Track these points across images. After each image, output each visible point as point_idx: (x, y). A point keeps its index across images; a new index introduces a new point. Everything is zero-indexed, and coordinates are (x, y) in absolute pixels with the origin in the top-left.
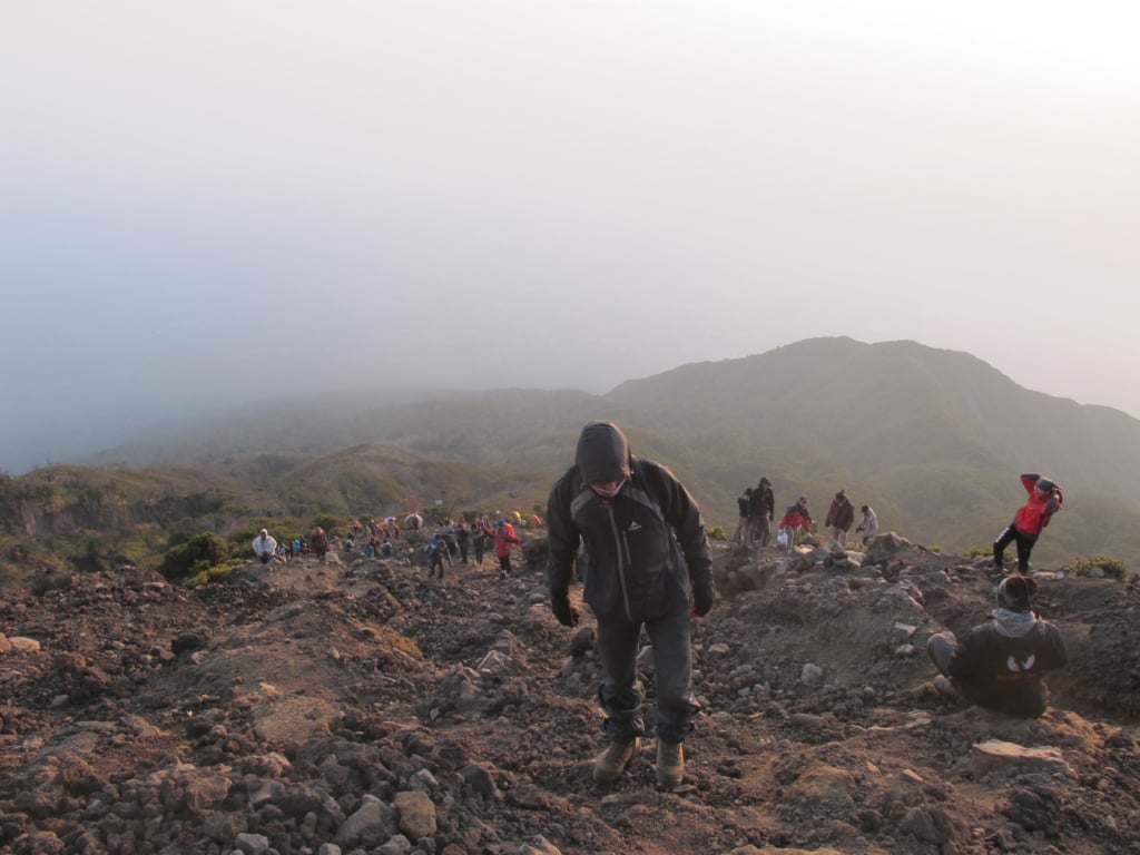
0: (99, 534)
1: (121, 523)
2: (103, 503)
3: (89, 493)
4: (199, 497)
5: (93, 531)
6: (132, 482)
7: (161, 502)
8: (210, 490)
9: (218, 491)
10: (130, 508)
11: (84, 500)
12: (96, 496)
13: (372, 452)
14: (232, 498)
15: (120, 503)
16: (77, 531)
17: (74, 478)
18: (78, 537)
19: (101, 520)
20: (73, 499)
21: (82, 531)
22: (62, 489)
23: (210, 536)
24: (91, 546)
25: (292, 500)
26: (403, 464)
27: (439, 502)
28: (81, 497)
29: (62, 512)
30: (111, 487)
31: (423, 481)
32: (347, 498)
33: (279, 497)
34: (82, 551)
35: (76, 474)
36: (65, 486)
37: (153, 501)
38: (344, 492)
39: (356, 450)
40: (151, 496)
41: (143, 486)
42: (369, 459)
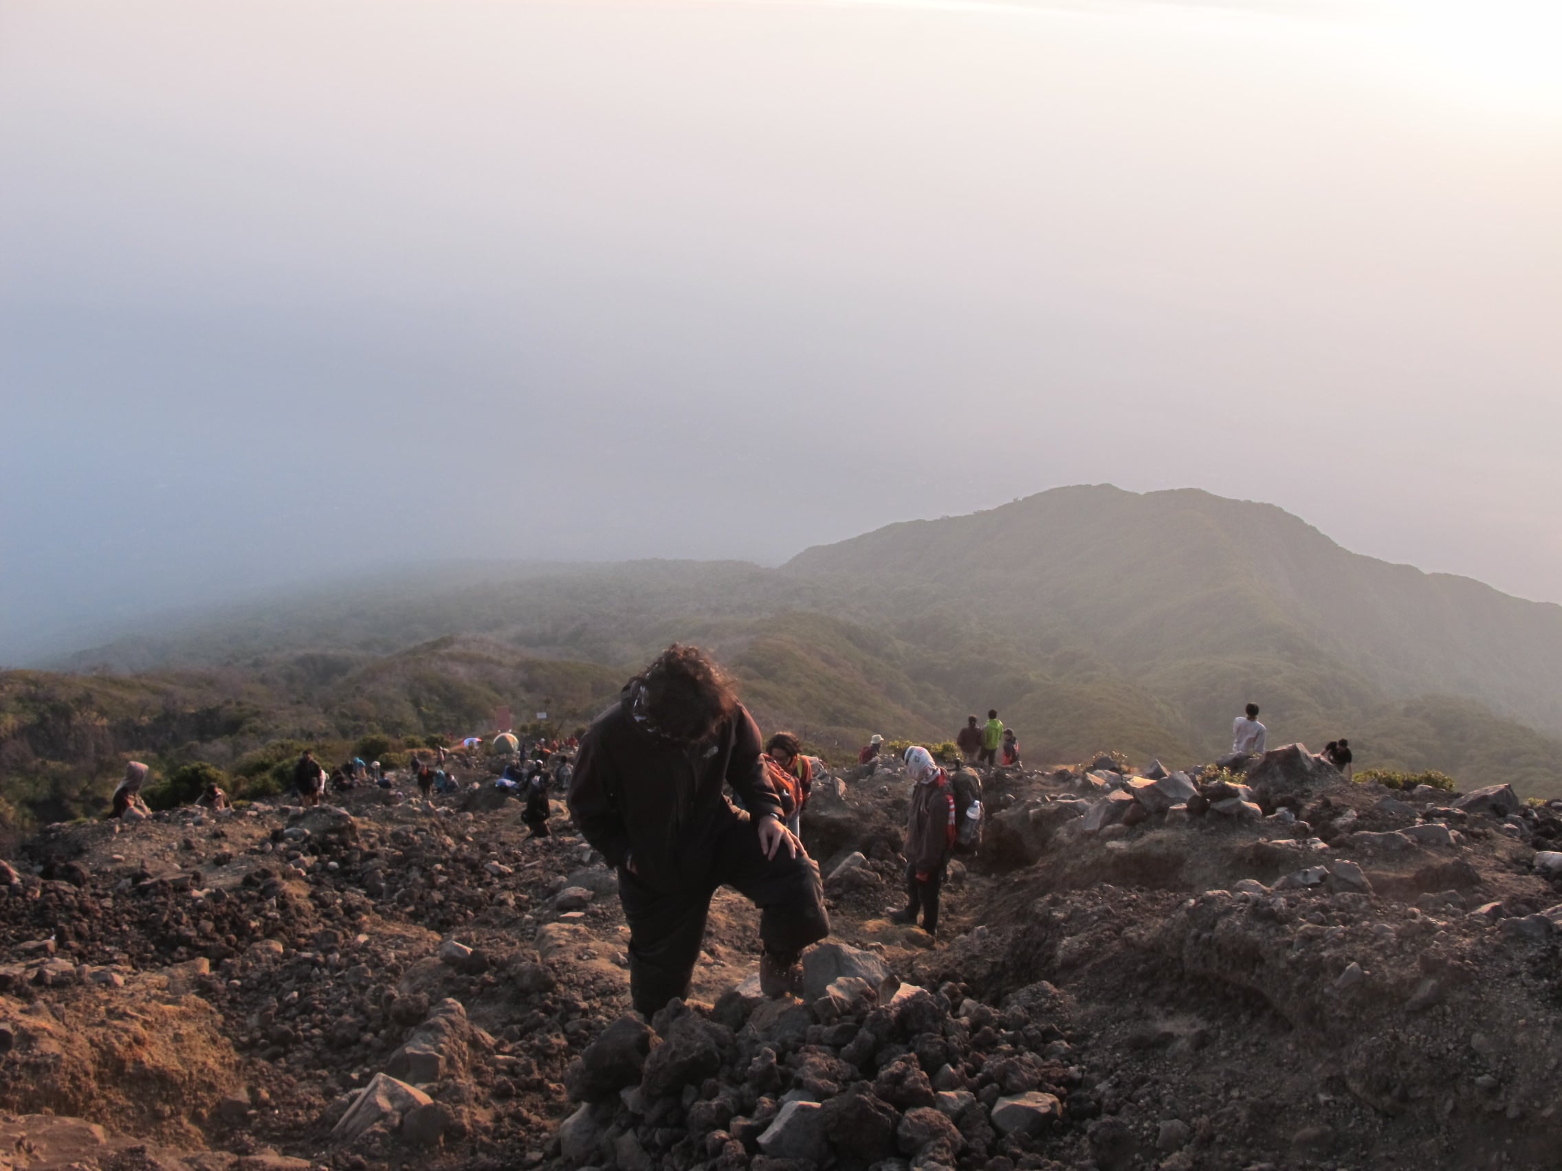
0: (68, 767)
1: (99, 750)
2: (74, 723)
3: (54, 710)
4: (211, 713)
5: (60, 763)
6: (114, 692)
7: (157, 720)
8: (228, 702)
9: (239, 704)
10: (113, 730)
11: (46, 720)
12: (63, 712)
13: (457, 648)
14: (257, 714)
15: (98, 723)
16: (36, 762)
17: (32, 688)
18: (37, 771)
19: (71, 747)
20: (30, 718)
21: (44, 763)
22: (14, 703)
23: (203, 767)
24: (56, 784)
25: (344, 715)
26: (500, 664)
27: (542, 716)
28: (41, 715)
29: (15, 737)
30: (85, 701)
31: (530, 686)
32: (420, 713)
33: (325, 711)
34: (44, 792)
35: (35, 683)
36: (19, 699)
37: (145, 720)
38: (416, 703)
39: (435, 645)
40: (142, 713)
41: (133, 698)
42: (453, 658)
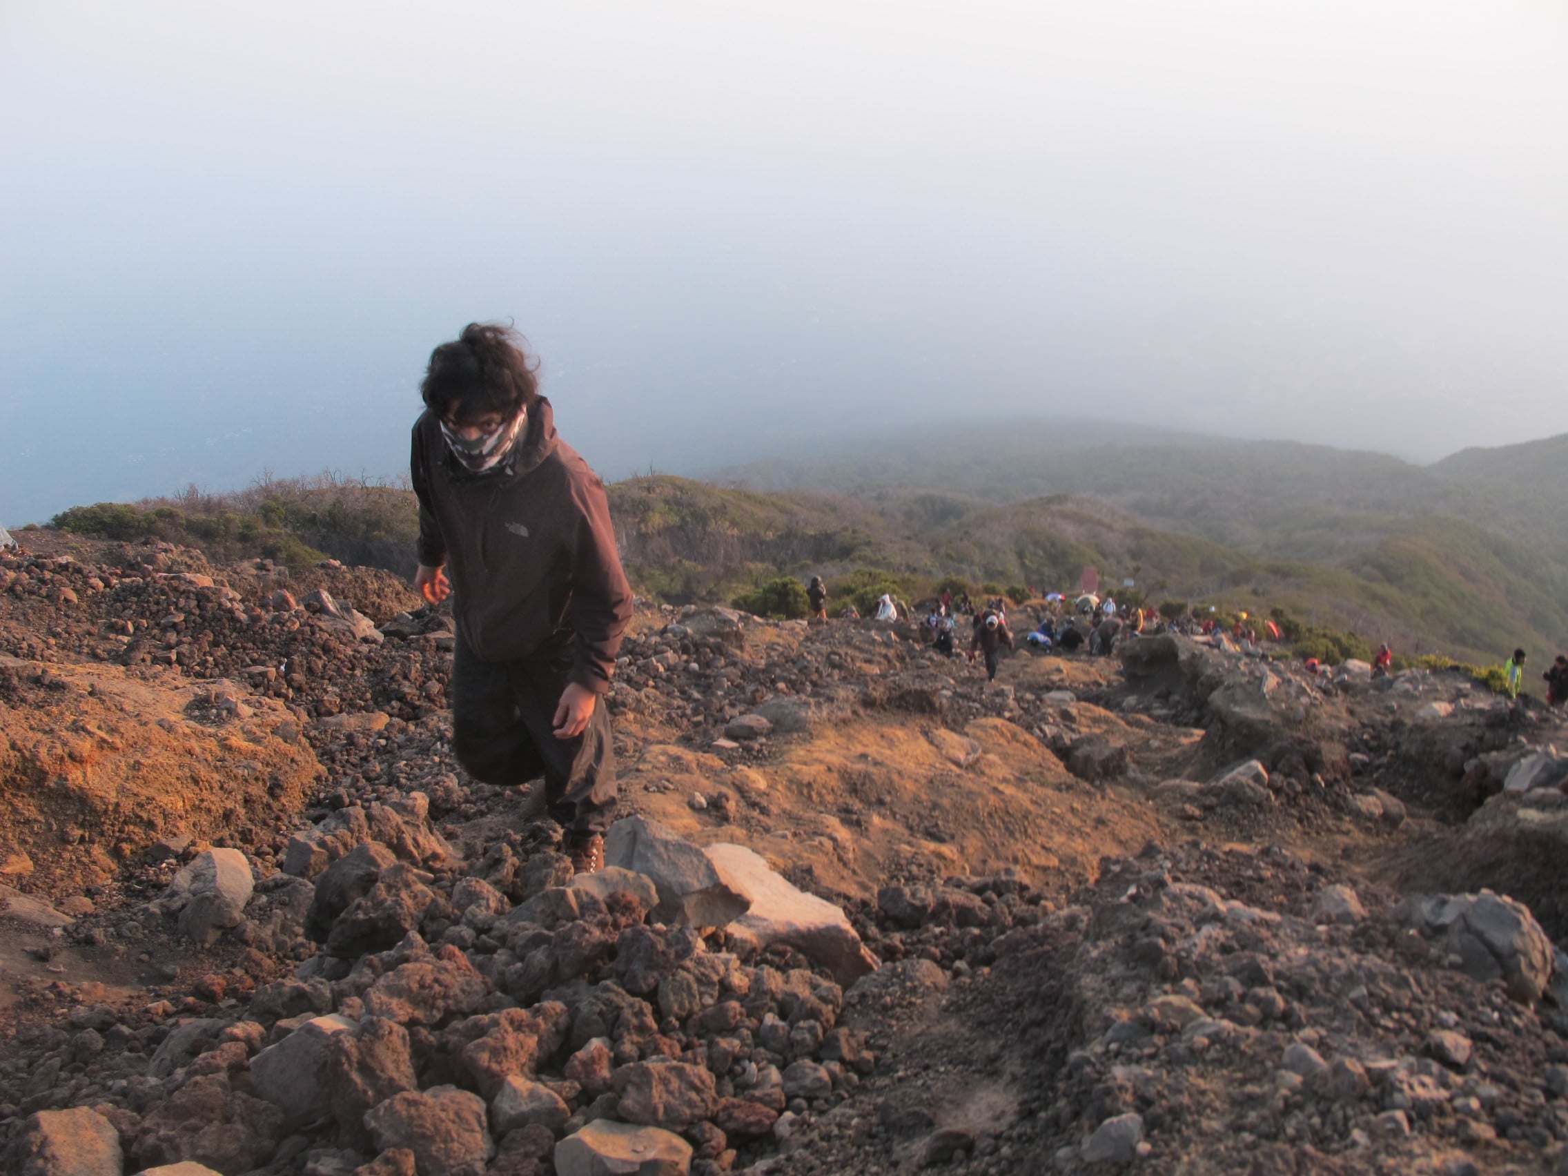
0: (700, 568)
1: (728, 557)
2: (709, 529)
3: (694, 515)
4: (828, 537)
5: (693, 564)
6: (746, 506)
7: (780, 537)
8: (845, 529)
9: (854, 532)
10: (742, 540)
11: (687, 523)
12: (702, 519)
13: (1069, 507)
14: (869, 544)
15: (729, 532)
16: (673, 560)
17: (679, 493)
18: (674, 568)
19: (704, 550)
20: (674, 520)
21: (680, 561)
22: (662, 505)
23: (792, 583)
24: (687, 582)
25: (949, 557)
26: (1110, 528)
27: (1130, 583)
28: (683, 518)
29: (659, 535)
30: (720, 510)
31: (1135, 555)
32: (1023, 565)
33: (932, 550)
34: (677, 587)
35: (681, 489)
36: (666, 502)
37: (770, 535)
38: (1021, 555)
39: (1050, 501)
40: (768, 528)
41: (761, 513)
42: (1065, 516)
